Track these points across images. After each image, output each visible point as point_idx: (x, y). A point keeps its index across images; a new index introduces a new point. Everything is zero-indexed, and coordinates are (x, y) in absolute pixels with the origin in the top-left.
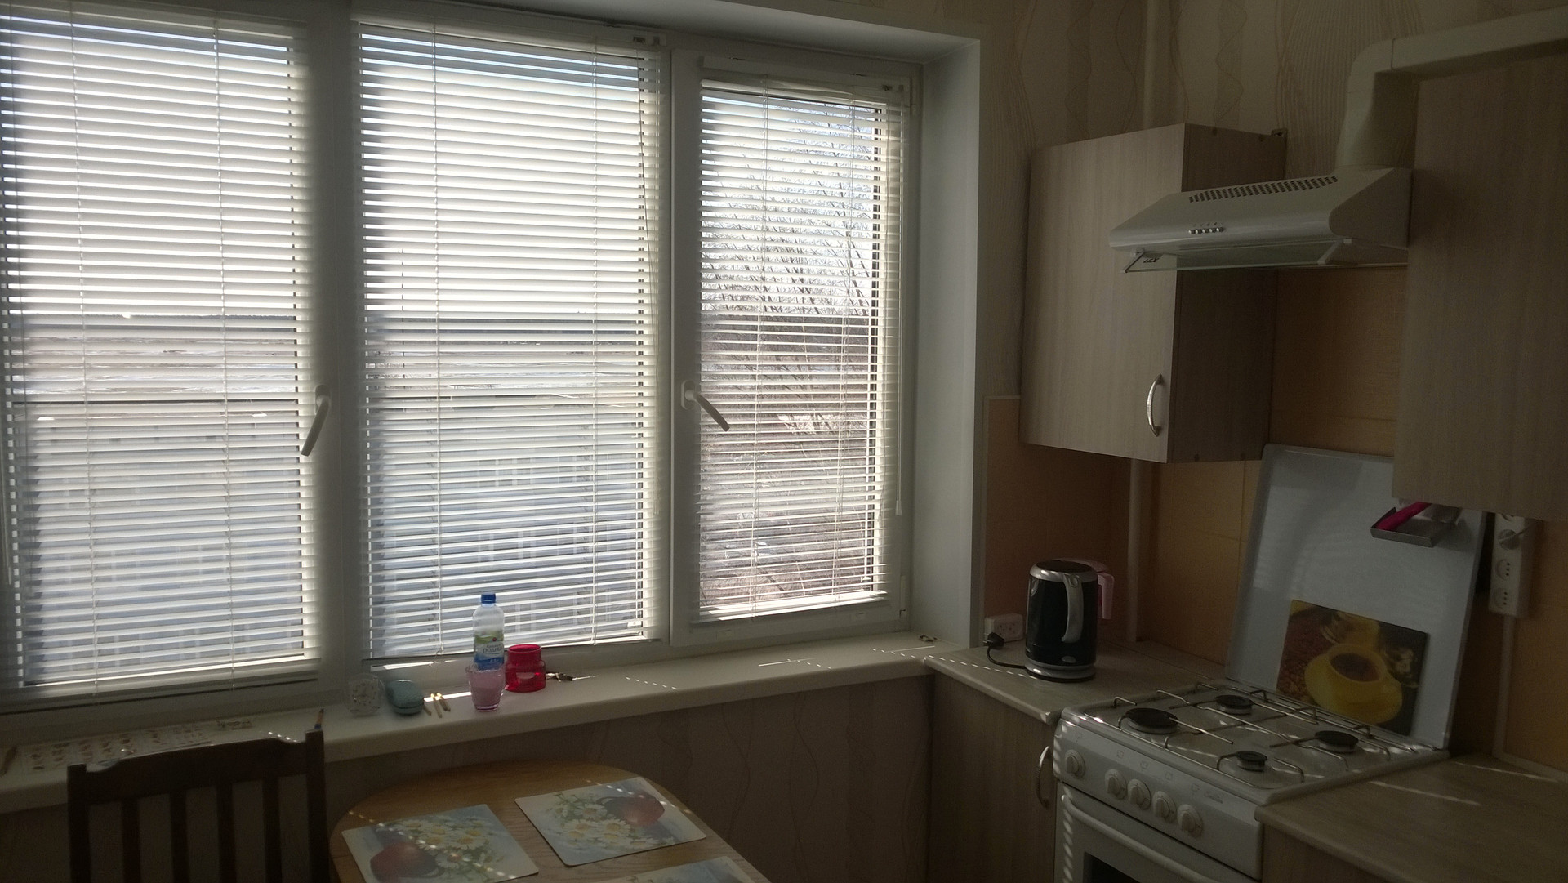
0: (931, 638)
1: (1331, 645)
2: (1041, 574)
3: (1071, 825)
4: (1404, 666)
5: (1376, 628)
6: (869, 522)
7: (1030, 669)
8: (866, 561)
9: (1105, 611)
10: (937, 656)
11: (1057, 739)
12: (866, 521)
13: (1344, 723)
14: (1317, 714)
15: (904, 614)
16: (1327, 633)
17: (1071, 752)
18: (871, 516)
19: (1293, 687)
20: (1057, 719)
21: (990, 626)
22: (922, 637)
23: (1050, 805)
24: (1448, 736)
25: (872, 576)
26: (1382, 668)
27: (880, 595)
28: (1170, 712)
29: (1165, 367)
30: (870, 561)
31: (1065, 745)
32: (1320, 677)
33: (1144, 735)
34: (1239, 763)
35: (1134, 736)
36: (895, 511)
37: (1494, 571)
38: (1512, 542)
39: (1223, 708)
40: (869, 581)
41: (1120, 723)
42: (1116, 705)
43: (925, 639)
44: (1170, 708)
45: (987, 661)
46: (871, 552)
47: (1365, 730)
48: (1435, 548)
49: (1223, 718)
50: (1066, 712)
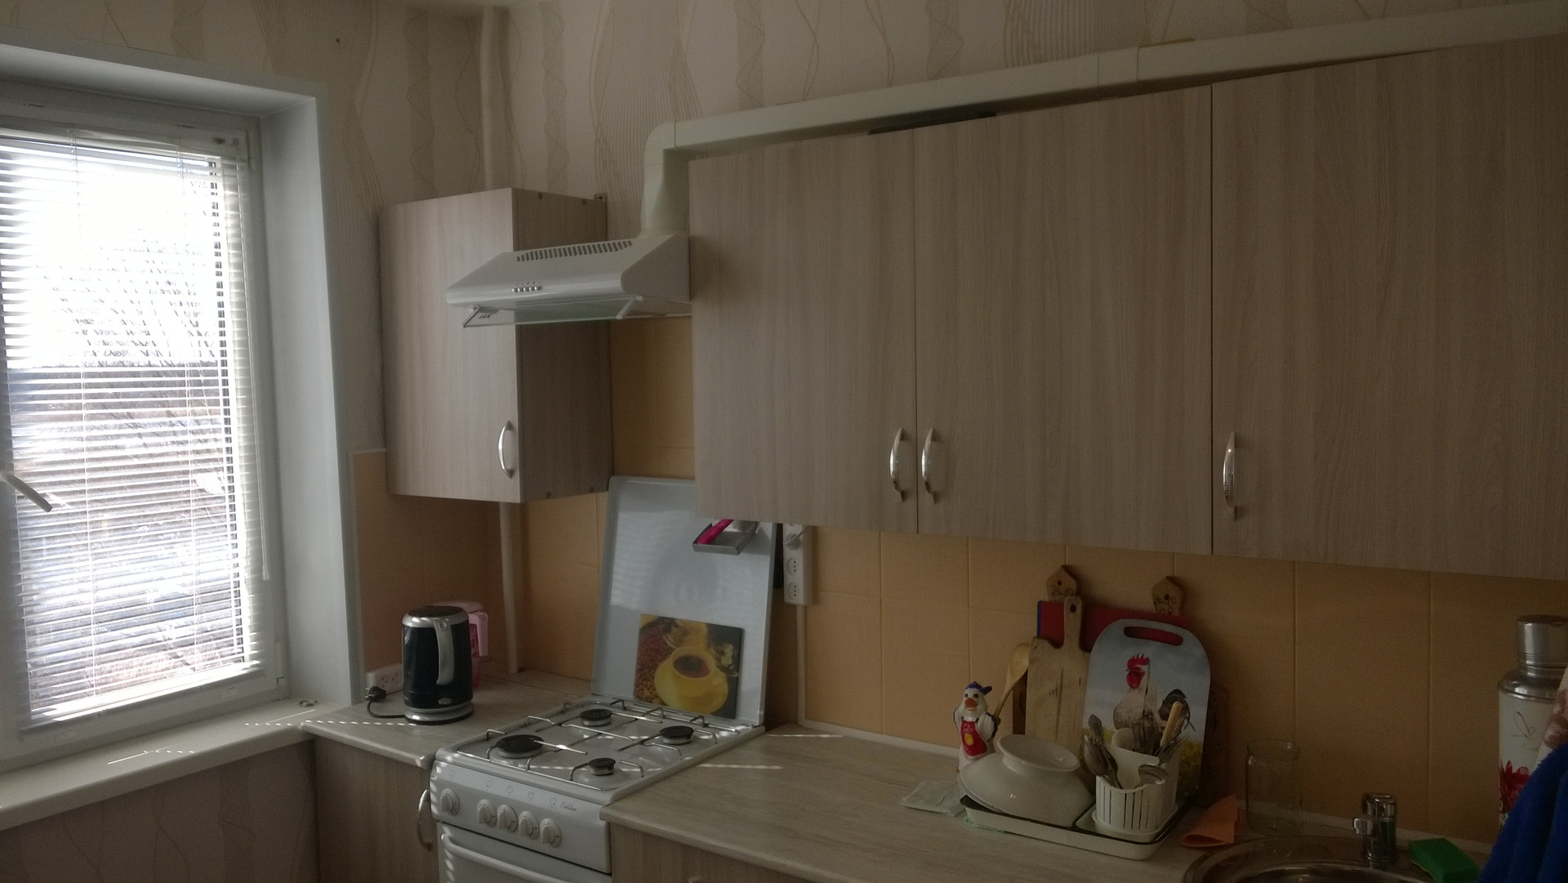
0: (312, 702)
1: (672, 650)
2: (413, 622)
3: (452, 862)
4: (727, 660)
5: (705, 630)
6: (235, 591)
7: (409, 717)
8: (235, 633)
9: (482, 649)
10: (314, 720)
11: (433, 781)
12: (232, 590)
13: (684, 717)
14: (665, 713)
15: (282, 682)
16: (669, 640)
17: (447, 791)
18: (238, 584)
19: (647, 693)
20: (431, 762)
21: (371, 680)
22: (301, 703)
23: (431, 847)
24: (762, 713)
25: (242, 648)
26: (712, 664)
27: (253, 666)
28: (537, 735)
29: (512, 414)
30: (240, 632)
31: (441, 784)
32: (667, 680)
33: (511, 761)
34: (592, 771)
35: (502, 763)
36: (261, 577)
37: (785, 569)
38: (796, 544)
39: (587, 723)
40: (239, 653)
41: (488, 754)
42: (488, 738)
43: (305, 704)
44: (537, 731)
45: (368, 716)
46: (240, 622)
47: (700, 720)
48: (741, 554)
49: (584, 731)
50: (440, 752)
